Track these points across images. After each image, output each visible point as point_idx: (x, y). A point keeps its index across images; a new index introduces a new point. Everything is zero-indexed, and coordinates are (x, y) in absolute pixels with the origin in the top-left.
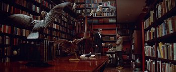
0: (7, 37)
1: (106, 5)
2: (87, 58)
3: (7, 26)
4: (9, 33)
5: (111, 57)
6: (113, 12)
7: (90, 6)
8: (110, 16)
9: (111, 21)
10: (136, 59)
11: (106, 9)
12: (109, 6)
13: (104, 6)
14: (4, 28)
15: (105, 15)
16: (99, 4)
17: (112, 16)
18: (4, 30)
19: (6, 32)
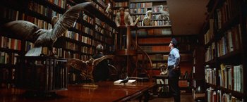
0: (16, 55)
1: (158, 11)
2: (123, 84)
3: (16, 41)
4: (20, 49)
5: (163, 83)
6: (167, 19)
7: (135, 12)
8: (164, 25)
9: (165, 32)
10: (197, 87)
11: (158, 16)
12: (161, 11)
13: (156, 11)
14: (12, 43)
15: (156, 24)
16: (149, 9)
17: (166, 25)
18: (12, 45)
19: (15, 48)
